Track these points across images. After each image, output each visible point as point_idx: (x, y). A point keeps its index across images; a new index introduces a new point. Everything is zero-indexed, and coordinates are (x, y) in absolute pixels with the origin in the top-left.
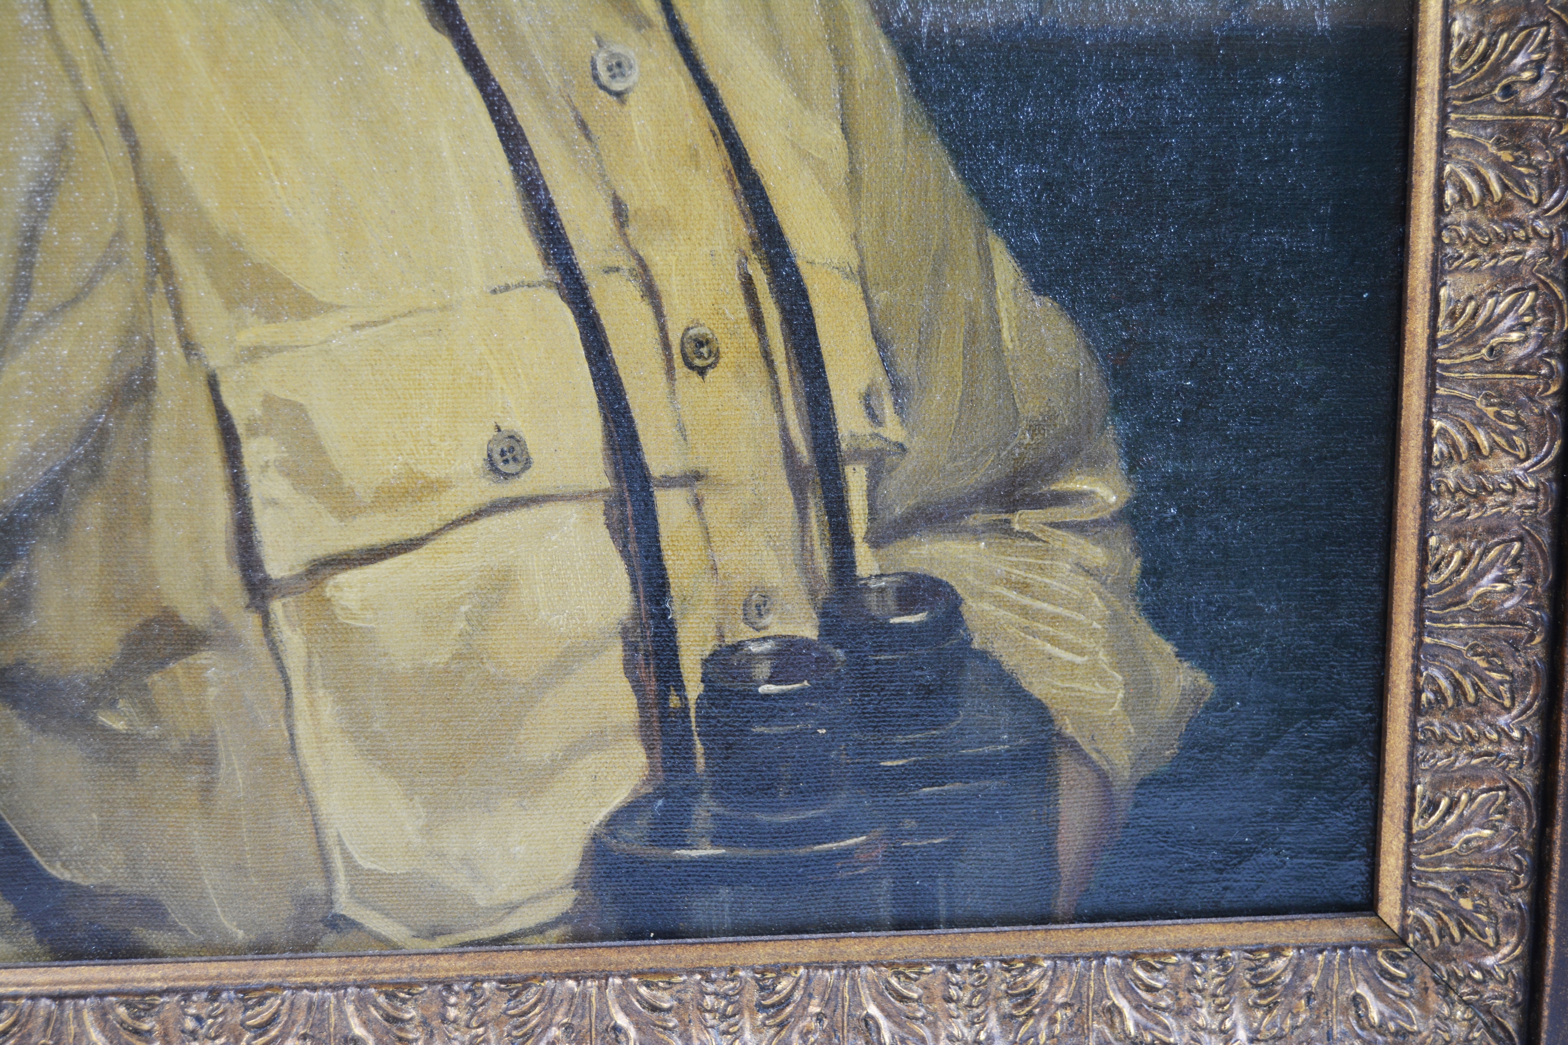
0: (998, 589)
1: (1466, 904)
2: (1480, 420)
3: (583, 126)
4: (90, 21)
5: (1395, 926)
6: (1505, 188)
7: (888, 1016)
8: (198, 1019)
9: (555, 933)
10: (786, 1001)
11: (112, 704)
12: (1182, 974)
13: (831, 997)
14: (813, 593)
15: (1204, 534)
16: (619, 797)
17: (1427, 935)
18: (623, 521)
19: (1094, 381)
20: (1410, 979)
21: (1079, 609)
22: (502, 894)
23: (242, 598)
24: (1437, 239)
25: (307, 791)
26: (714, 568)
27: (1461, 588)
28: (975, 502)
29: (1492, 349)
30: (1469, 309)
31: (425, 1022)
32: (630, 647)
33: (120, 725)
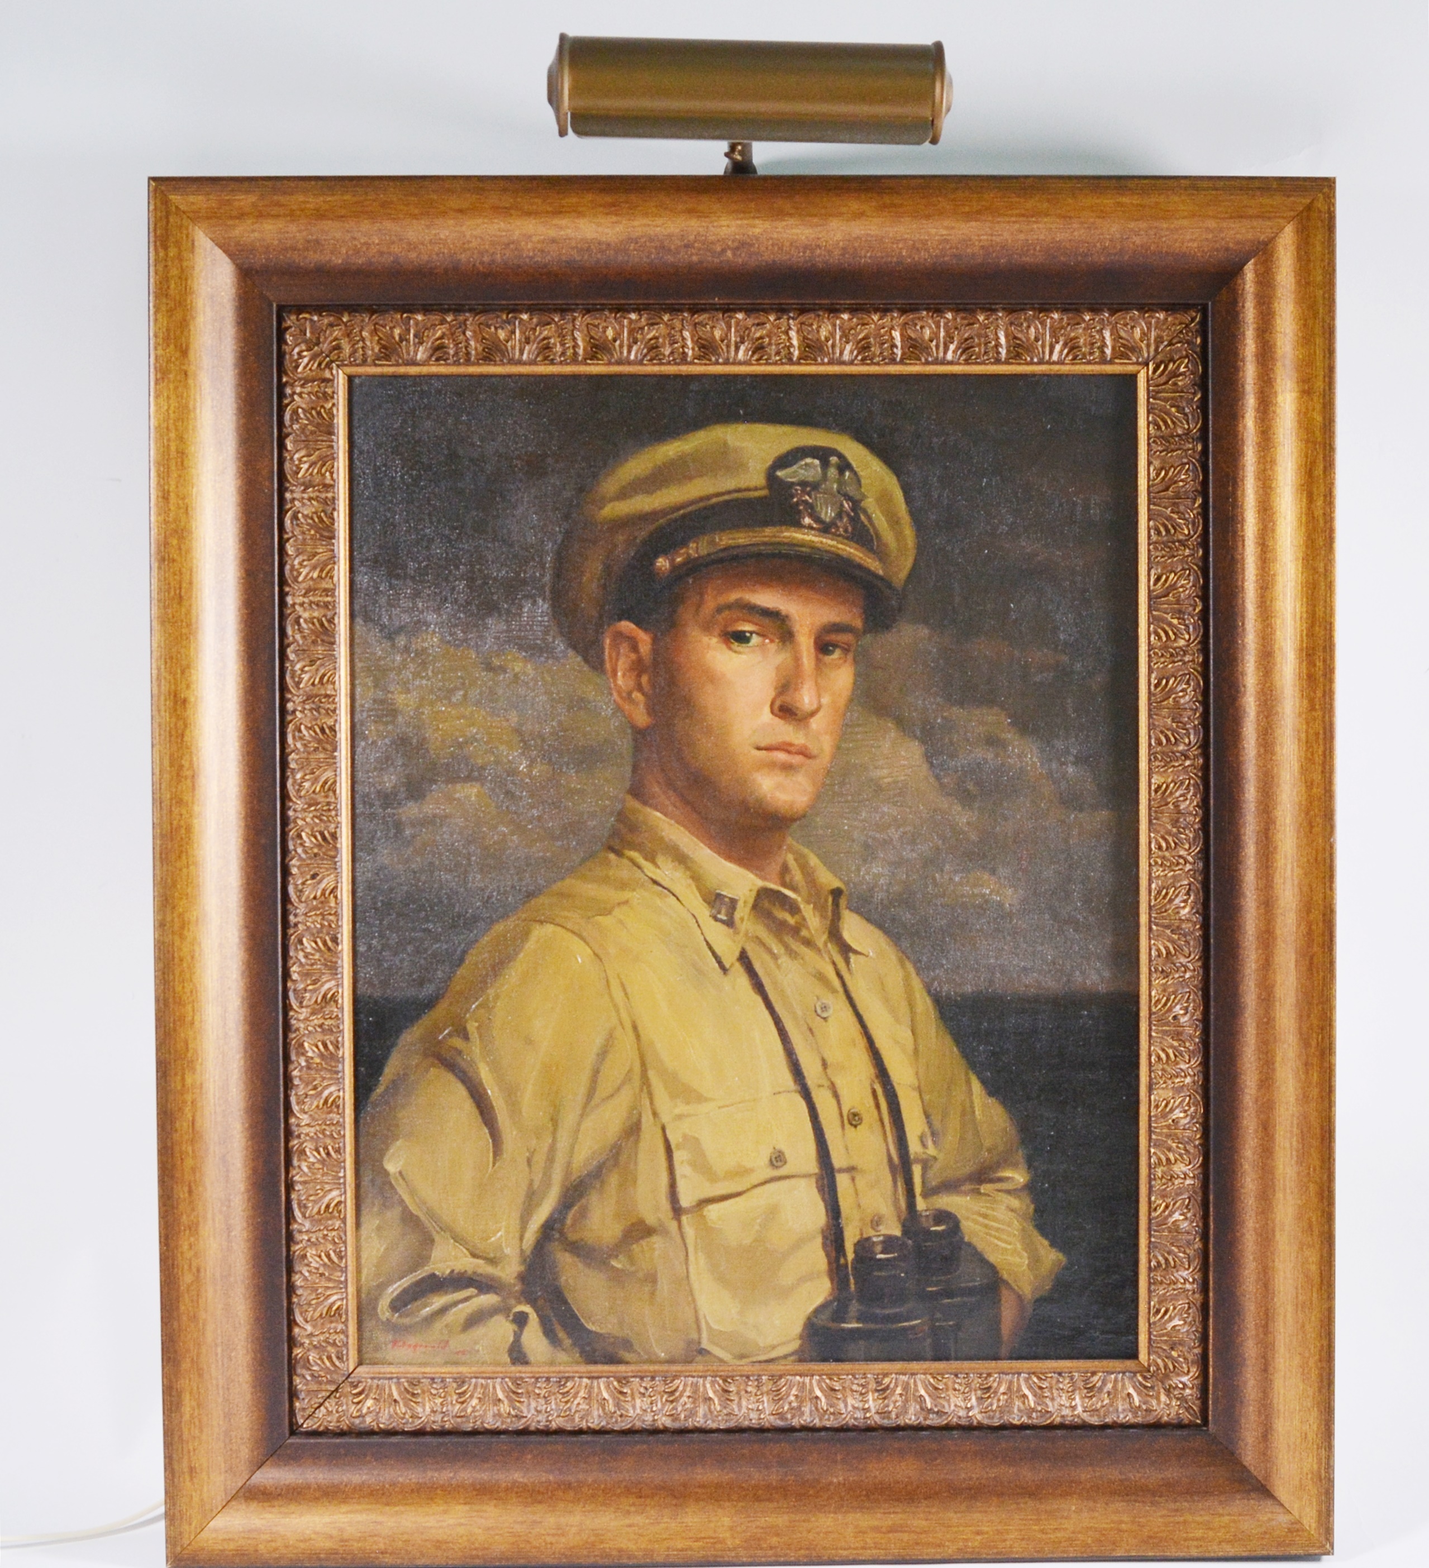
0: (975, 1217)
1: (1174, 1354)
2: (1170, 1149)
3: (810, 1030)
4: (624, 990)
5: (1146, 1364)
6: (1176, 1056)
7: (930, 1396)
8: (646, 1388)
9: (792, 1358)
10: (887, 1388)
11: (617, 1257)
12: (1054, 1382)
13: (906, 1387)
14: (899, 1217)
15: (1060, 1195)
16: (819, 1300)
17: (1159, 1369)
18: (823, 1186)
19: (1014, 1132)
20: (1152, 1387)
21: (1009, 1226)
22: (770, 1340)
23: (670, 1214)
24: (1150, 1076)
25: (692, 1295)
26: (859, 1206)
27: (1166, 1218)
28: (965, 1181)
29: (1173, 1121)
30: (1163, 1104)
31: (738, 1393)
32: (825, 1238)
33: (619, 1266)
